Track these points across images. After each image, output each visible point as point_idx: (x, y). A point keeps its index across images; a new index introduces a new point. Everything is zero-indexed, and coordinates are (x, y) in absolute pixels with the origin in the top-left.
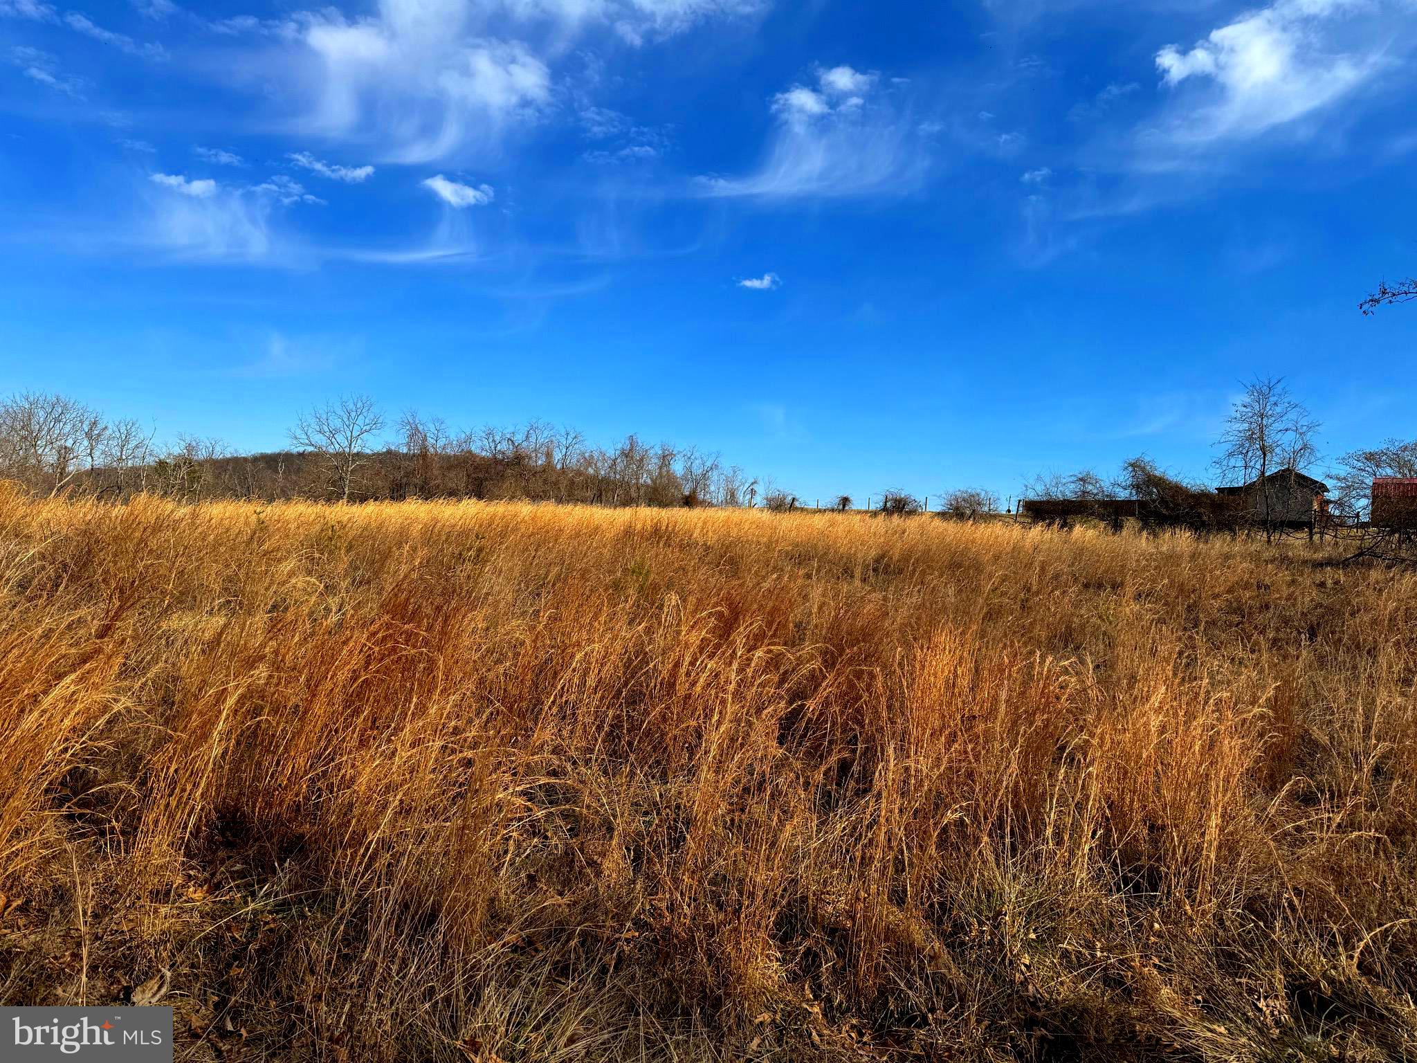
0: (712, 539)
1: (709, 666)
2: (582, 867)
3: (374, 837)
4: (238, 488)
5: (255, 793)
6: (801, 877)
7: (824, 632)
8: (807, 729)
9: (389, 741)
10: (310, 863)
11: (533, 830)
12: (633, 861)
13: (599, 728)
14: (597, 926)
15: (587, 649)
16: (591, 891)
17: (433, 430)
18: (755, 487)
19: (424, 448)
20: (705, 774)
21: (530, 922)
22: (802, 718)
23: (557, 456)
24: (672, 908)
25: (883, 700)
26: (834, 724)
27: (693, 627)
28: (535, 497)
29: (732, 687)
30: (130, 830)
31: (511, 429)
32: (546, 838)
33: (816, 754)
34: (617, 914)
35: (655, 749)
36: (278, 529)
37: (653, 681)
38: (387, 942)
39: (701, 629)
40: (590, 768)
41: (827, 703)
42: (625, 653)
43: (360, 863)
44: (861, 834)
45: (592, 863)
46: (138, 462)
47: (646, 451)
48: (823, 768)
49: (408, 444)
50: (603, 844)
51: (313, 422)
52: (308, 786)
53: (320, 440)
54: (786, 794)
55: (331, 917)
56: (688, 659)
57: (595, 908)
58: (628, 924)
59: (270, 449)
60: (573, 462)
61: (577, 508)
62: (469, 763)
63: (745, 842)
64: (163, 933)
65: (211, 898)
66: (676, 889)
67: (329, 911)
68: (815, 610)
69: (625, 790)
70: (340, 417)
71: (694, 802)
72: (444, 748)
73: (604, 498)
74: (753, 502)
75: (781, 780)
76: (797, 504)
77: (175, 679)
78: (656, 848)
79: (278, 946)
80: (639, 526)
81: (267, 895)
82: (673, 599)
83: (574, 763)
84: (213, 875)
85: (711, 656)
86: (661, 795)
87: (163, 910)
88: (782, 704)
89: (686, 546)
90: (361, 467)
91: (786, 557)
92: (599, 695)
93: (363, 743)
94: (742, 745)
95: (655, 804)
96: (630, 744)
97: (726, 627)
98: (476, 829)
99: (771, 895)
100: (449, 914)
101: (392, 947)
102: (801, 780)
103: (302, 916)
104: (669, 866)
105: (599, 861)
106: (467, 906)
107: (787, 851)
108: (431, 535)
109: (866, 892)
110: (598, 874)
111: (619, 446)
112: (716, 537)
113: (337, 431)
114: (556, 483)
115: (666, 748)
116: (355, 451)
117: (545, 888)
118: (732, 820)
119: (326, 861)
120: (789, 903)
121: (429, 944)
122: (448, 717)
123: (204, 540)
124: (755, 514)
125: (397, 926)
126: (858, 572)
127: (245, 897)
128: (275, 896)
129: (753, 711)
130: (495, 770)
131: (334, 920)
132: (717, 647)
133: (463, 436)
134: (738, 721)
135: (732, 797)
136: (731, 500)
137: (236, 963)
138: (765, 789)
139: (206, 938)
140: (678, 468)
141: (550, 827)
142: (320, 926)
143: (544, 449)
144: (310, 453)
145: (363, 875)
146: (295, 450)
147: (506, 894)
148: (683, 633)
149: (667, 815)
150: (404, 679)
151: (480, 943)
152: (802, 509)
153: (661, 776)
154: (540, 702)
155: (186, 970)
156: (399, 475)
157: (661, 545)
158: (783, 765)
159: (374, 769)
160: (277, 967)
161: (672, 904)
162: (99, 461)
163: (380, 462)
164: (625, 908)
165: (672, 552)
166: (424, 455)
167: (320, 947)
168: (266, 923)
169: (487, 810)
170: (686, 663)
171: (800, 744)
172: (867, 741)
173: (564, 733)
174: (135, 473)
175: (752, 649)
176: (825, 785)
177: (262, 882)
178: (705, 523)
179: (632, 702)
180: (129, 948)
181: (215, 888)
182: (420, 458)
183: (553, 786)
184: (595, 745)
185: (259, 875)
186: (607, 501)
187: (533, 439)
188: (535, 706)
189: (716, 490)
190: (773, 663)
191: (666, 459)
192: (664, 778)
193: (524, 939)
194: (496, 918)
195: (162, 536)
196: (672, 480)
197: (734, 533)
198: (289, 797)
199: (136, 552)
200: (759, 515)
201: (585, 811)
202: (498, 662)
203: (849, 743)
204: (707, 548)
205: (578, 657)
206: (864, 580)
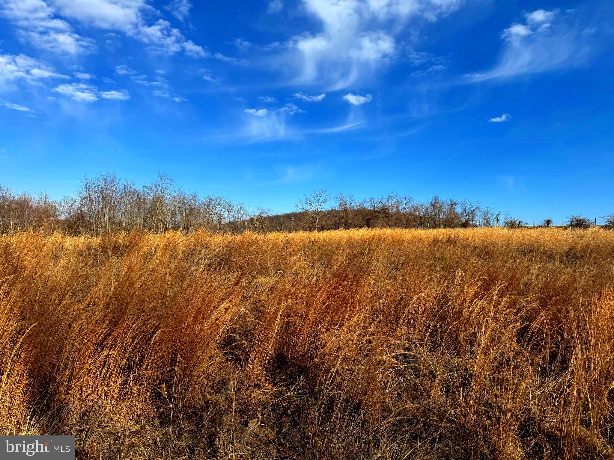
0: (477, 243)
1: (479, 304)
2: (422, 392)
3: (334, 370)
4: (278, 227)
5: (289, 347)
6: (531, 408)
7: (539, 289)
8: (532, 336)
9: (338, 330)
10: (310, 378)
11: (399, 373)
12: (446, 392)
13: (427, 331)
14: (430, 419)
15: (419, 295)
16: (426, 403)
17: (349, 200)
18: (499, 217)
19: (346, 207)
20: (479, 355)
21: (399, 414)
22: (529, 330)
23: (401, 208)
24: (465, 415)
25: (574, 323)
26: (547, 334)
27: (470, 285)
28: (392, 226)
29: (491, 315)
30: (246, 359)
31: (381, 197)
32: (405, 377)
33: (537, 349)
34: (439, 415)
35: (454, 341)
36: (293, 243)
37: (451, 310)
38: (341, 414)
39: (474, 287)
40: (423, 348)
41: (542, 324)
42: (437, 297)
43: (329, 380)
44: (563, 390)
45: (426, 391)
46: (244, 219)
47: (443, 203)
48: (542, 355)
49: (339, 206)
50: (431, 383)
51: (304, 200)
52: (308, 346)
53: (307, 207)
54: (522, 367)
55: (318, 402)
56: (468, 301)
57: (429, 411)
58: (445, 420)
59: (289, 211)
60: (408, 209)
61: (411, 230)
62: (370, 342)
63: (501, 388)
64: (258, 401)
65: (274, 389)
66: (467, 407)
67: (317, 398)
68: (534, 277)
69: (440, 360)
70: (314, 197)
71: (474, 367)
72: (360, 335)
73: (423, 225)
74: (499, 224)
75: (519, 361)
76: (522, 224)
77: (259, 301)
78: (457, 387)
79: (299, 411)
80: (441, 237)
81: (294, 390)
82: (460, 272)
83: (416, 345)
84: (275, 379)
85: (480, 299)
86: (457, 363)
87: (258, 391)
88: (518, 324)
89: (465, 246)
90: (322, 216)
91: (517, 251)
92: (425, 315)
93: (328, 330)
94: (498, 343)
95: (455, 367)
96: (442, 339)
97: (487, 286)
98: (375, 371)
99: (515, 415)
100: (365, 406)
101: (343, 417)
102: (529, 361)
103: (308, 400)
104: (463, 396)
105: (429, 390)
106: (372, 403)
107: (523, 395)
108: (350, 244)
109: (567, 418)
110: (429, 396)
111: (430, 201)
112: (480, 242)
113: (313, 203)
114: (401, 220)
115: (459, 341)
116: (320, 210)
117: (405, 399)
118: (494, 378)
119: (316, 378)
120: (525, 420)
121: (357, 418)
122: (361, 322)
123: (267, 248)
124: (499, 230)
125: (344, 409)
126: (557, 258)
127: (286, 390)
128: (297, 391)
129: (502, 326)
130: (382, 345)
131: (320, 403)
132: (483, 295)
133: (361, 201)
134: (495, 331)
135: (493, 366)
136: (487, 223)
137: (284, 416)
138: (511, 364)
139: (273, 405)
140: (459, 210)
141: (406, 373)
142: (315, 405)
143: (395, 205)
144: (303, 212)
145: (330, 386)
146: (298, 212)
147: (389, 400)
148: (465, 288)
149: (461, 372)
150: (342, 304)
151: (378, 420)
152: (525, 227)
153: (457, 354)
154: (398, 317)
155: (266, 417)
156: (336, 219)
157: (452, 246)
158: (520, 353)
159: (333, 341)
160: (299, 420)
161: (465, 414)
162: (232, 219)
163: (329, 214)
164: (443, 413)
165: (458, 249)
166: (346, 210)
167: (315, 414)
168: (294, 401)
169: (379, 363)
170: (468, 302)
171: (528, 343)
172: (566, 344)
173: (410, 331)
174: (243, 223)
175: (501, 296)
176: (543, 364)
177: (292, 384)
178: (473, 235)
179: (442, 319)
180: (247, 405)
181: (275, 385)
182: (344, 212)
183: (406, 355)
184: (425, 338)
185: (291, 381)
186: (425, 226)
187: (390, 201)
188: (397, 318)
189: (479, 219)
190: (513, 303)
191: (452, 206)
192: (459, 356)
193: (397, 421)
194: (385, 411)
195: (254, 246)
196: (456, 215)
197: (489, 240)
198: (301, 351)
199: (246, 253)
200: (501, 230)
201: (422, 367)
202: (380, 298)
203: (555, 344)
204: (475, 247)
205: (415, 298)
206: (561, 262)
